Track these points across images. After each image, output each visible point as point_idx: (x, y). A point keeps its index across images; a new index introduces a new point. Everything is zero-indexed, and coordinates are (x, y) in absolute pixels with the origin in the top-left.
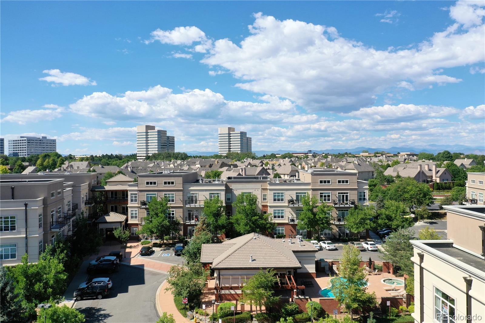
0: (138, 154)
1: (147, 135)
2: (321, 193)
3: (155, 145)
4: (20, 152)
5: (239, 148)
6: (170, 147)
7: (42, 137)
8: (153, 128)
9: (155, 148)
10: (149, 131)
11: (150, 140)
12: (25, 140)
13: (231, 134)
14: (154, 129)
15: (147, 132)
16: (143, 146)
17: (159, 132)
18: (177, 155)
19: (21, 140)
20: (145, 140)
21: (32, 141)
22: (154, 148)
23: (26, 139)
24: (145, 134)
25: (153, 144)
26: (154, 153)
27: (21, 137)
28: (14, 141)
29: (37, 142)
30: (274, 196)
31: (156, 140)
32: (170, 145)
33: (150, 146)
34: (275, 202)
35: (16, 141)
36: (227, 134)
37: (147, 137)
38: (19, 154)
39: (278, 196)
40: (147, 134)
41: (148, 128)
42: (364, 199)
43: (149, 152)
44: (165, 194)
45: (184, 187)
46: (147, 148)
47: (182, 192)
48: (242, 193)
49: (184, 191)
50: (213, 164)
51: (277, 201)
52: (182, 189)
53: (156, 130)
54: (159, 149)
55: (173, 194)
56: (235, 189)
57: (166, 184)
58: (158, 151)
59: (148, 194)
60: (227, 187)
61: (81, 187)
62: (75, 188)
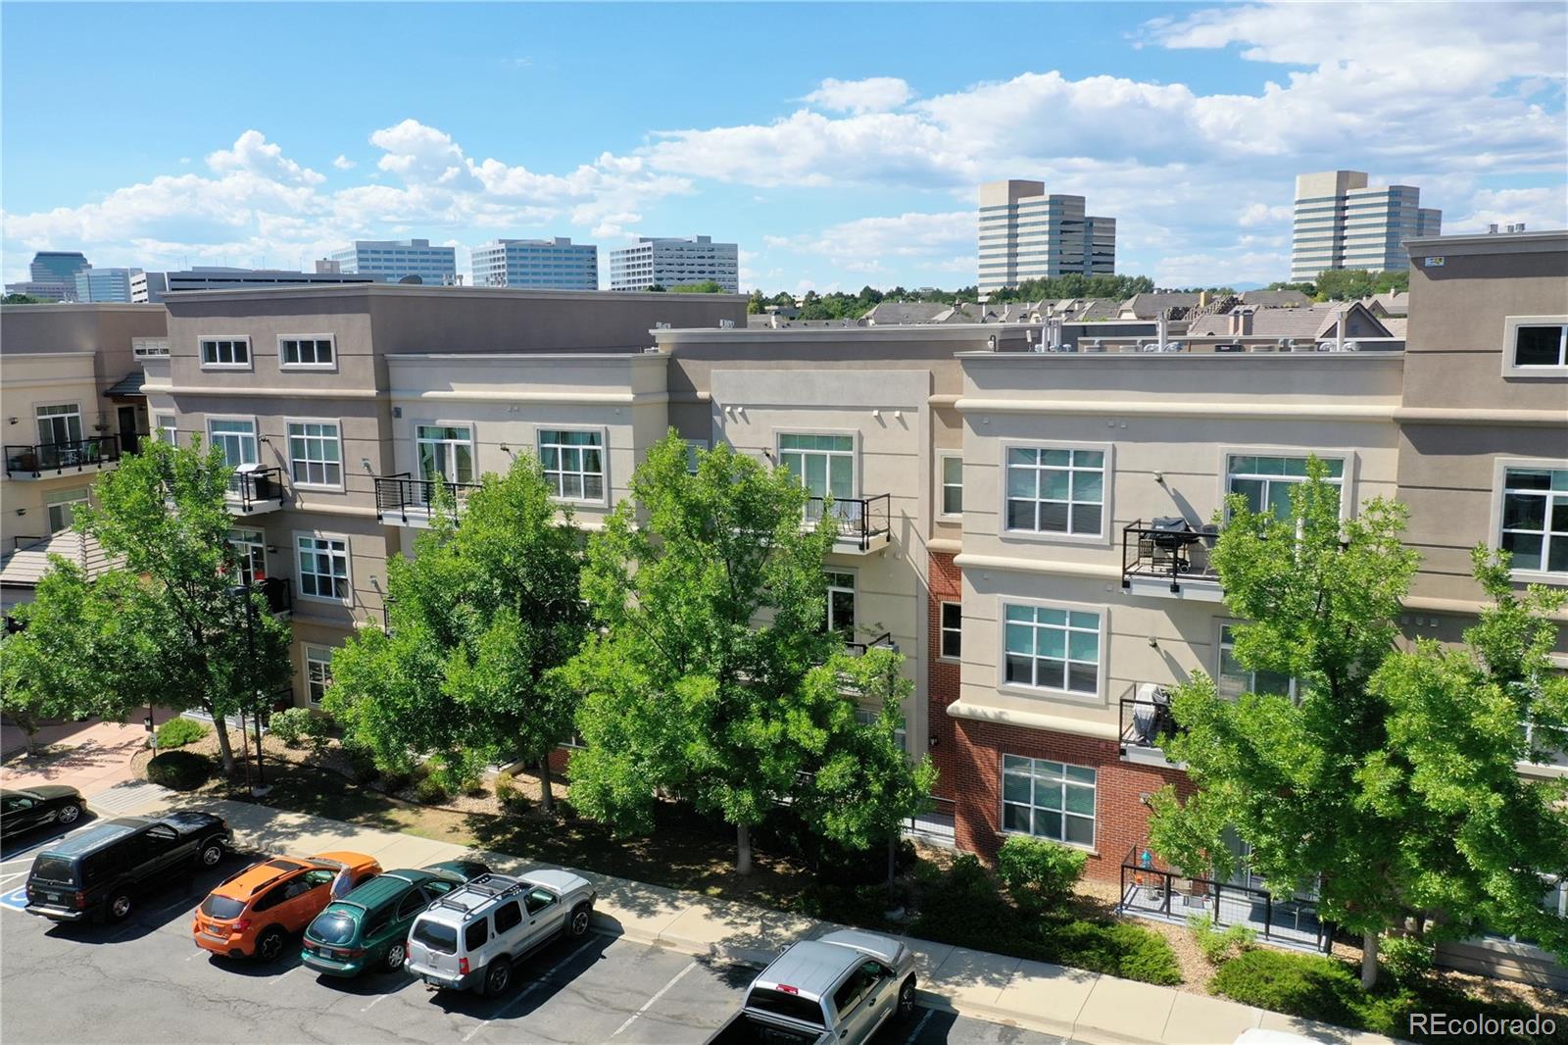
0: (982, 285)
1: (1013, 216)
3: (1041, 253)
4: (637, 285)
7: (698, 238)
8: (1036, 188)
9: (1041, 263)
10: (1021, 201)
11: (1023, 234)
12: (649, 249)
13: (1347, 198)
14: (1042, 194)
15: (1013, 207)
16: (997, 256)
17: (1056, 201)
18: (1111, 286)
19: (644, 249)
20: (1004, 236)
21: (669, 253)
22: (1035, 263)
23: (650, 244)
24: (1006, 212)
25: (1032, 248)
26: (1028, 281)
27: (642, 240)
28: (628, 252)
29: (683, 254)
30: (1016, 481)
31: (1043, 233)
33: (1023, 254)
34: (1017, 532)
35: (633, 251)
36: (1329, 199)
37: (1014, 222)
39: (1053, 481)
40: (1014, 212)
41: (1020, 189)
43: (1019, 279)
44: (295, 429)
45: (384, 385)
46: (1012, 265)
47: (375, 420)
48: (786, 439)
49: (385, 408)
50: (1187, 310)
51: (1043, 527)
52: (373, 392)
53: (1046, 198)
54: (1053, 267)
55: (329, 430)
56: (734, 406)
57: (292, 358)
58: (1049, 272)
59: (216, 426)
60: (678, 386)
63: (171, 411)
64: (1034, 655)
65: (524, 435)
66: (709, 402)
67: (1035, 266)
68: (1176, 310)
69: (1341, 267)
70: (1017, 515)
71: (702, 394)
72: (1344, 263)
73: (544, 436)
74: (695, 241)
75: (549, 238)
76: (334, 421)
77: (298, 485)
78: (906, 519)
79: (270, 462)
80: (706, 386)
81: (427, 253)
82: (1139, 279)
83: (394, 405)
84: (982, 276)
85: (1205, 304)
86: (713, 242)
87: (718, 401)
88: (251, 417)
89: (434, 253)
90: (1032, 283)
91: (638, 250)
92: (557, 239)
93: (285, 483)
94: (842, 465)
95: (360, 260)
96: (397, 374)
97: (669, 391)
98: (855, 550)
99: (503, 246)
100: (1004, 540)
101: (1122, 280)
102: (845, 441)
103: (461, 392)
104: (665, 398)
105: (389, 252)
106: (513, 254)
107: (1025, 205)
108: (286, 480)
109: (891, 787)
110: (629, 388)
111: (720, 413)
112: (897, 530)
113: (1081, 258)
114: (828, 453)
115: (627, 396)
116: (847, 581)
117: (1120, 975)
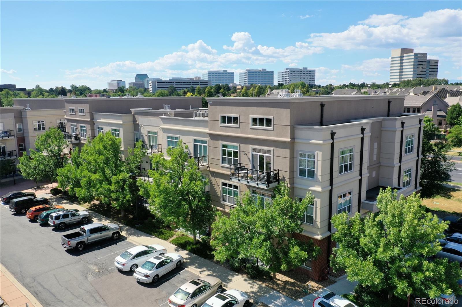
0: (390, 82)
3: (411, 71)
4: (285, 82)
6: (430, 73)
7: (304, 68)
8: (410, 51)
9: (410, 74)
10: (405, 55)
11: (405, 66)
12: (288, 72)
14: (413, 52)
15: (402, 57)
16: (396, 72)
17: (416, 55)
18: (432, 82)
19: (287, 72)
20: (399, 66)
21: (294, 73)
23: (289, 70)
24: (399, 59)
25: (408, 70)
27: (287, 69)
28: (283, 72)
29: (298, 73)
31: (412, 65)
33: (404, 72)
37: (402, 62)
38: (284, 84)
39: (173, 143)
40: (402, 59)
41: (404, 51)
42: (312, 174)
43: (403, 79)
44: (81, 127)
46: (401, 75)
47: (90, 125)
48: (149, 132)
49: (92, 123)
50: (428, 92)
52: (89, 120)
53: (413, 54)
54: (414, 76)
56: (142, 125)
57: (80, 112)
58: (413, 78)
59: (72, 125)
60: (135, 120)
61: (27, 113)
62: (23, 113)
63: (66, 122)
66: (138, 124)
67: (408, 75)
68: (424, 92)
71: (137, 122)
73: (113, 130)
74: (303, 69)
75: (260, 69)
76: (86, 125)
77: (82, 138)
79: (78, 133)
81: (227, 74)
82: (443, 79)
83: (94, 122)
84: (391, 79)
85: (434, 90)
86: (308, 69)
87: (140, 124)
88: (76, 124)
89: (228, 74)
90: (404, 81)
91: (285, 72)
92: (262, 69)
94: (156, 138)
95: (209, 76)
97: (134, 122)
99: (247, 71)
101: (437, 80)
103: (102, 120)
104: (132, 123)
105: (217, 74)
106: (250, 74)
107: (406, 56)
108: (80, 136)
110: (122, 121)
113: (425, 73)
114: (154, 135)
115: (121, 122)
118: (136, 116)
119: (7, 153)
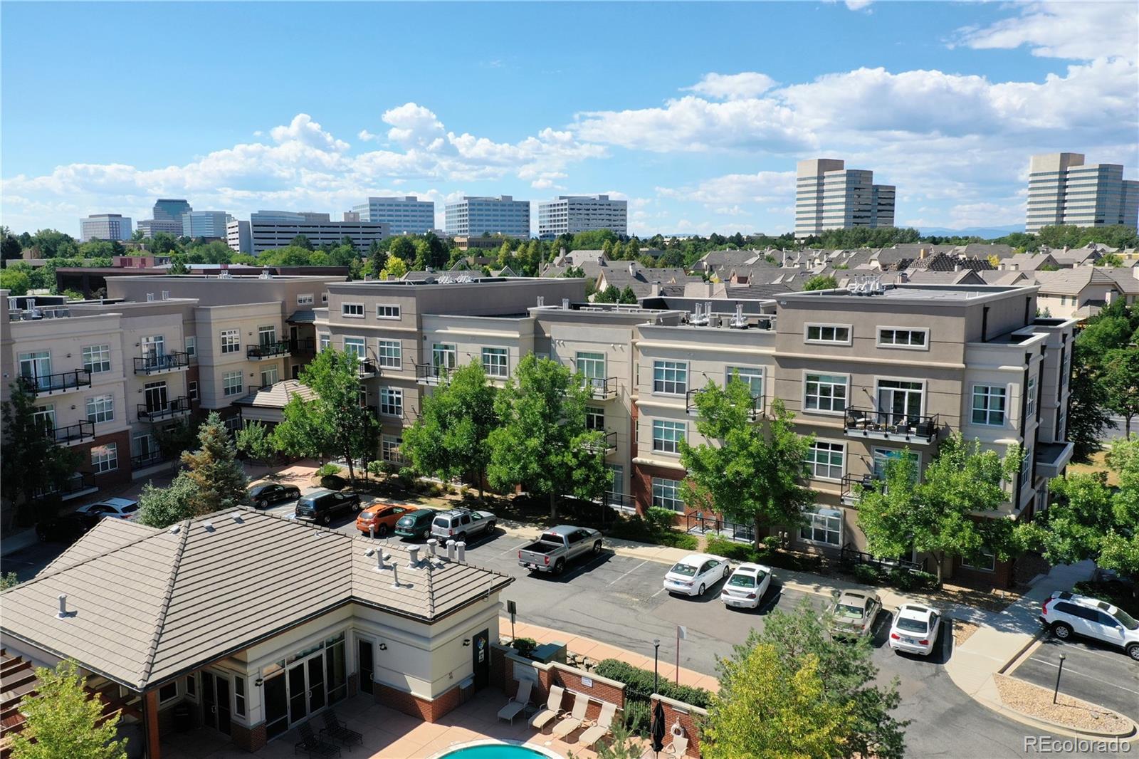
0: (798, 232)
1: (820, 184)
2: (809, 378)
3: (840, 210)
4: (556, 229)
5: (1090, 214)
6: (879, 214)
7: (600, 196)
8: (838, 165)
9: (840, 217)
10: (826, 174)
11: (827, 197)
12: (566, 204)
13: (1068, 172)
14: (843, 169)
15: (820, 178)
16: (809, 212)
17: (851, 174)
18: (887, 236)
19: (562, 204)
20: (814, 198)
21: (579, 207)
22: (835, 217)
23: (566, 201)
24: (816, 181)
25: (833, 207)
26: (828, 231)
27: (561, 198)
28: (551, 206)
29: (588, 207)
30: (657, 373)
31: (842, 196)
32: (880, 208)
33: (827, 211)
34: (657, 393)
35: (555, 205)
36: (1055, 173)
37: (821, 188)
38: (556, 234)
39: (669, 374)
40: (821, 182)
41: (825, 165)
42: (999, 418)
43: (824, 228)
44: (382, 343)
45: (420, 327)
46: (819, 218)
47: (416, 341)
48: (579, 354)
49: (420, 336)
50: (912, 260)
51: (666, 391)
52: (416, 330)
53: (844, 172)
54: (847, 221)
55: (396, 344)
56: (560, 340)
57: (382, 313)
58: (845, 224)
59: (347, 340)
60: (538, 331)
61: (212, 312)
62: (198, 314)
63: (328, 333)
64: (663, 439)
65: (476, 350)
66: (550, 338)
67: (835, 219)
68: (904, 261)
69: (1063, 222)
70: (657, 387)
71: (547, 335)
72: (1065, 219)
73: (484, 350)
74: (598, 199)
75: (497, 195)
76: (399, 340)
77: (382, 367)
78: (623, 387)
79: (371, 357)
80: (549, 332)
81: (416, 206)
82: (909, 230)
83: (424, 335)
84: (797, 226)
85: (924, 257)
86: (610, 199)
87: (553, 338)
88: (363, 338)
89: (420, 206)
90: (830, 232)
91: (558, 205)
92: (503, 197)
93: (377, 366)
94: (599, 365)
95: (371, 210)
96: (426, 322)
97: (535, 333)
98: (601, 399)
99: (466, 201)
100: (653, 396)
101: (897, 231)
102: (601, 356)
103: (451, 331)
104: (533, 336)
105: (391, 205)
106: (473, 207)
107: (829, 177)
108: (377, 364)
109: (598, 479)
110: (518, 332)
111: (554, 343)
112: (620, 392)
114: (595, 360)
115: (517, 335)
116: (601, 411)
117: (675, 547)
118: (543, 324)
119: (168, 405)
